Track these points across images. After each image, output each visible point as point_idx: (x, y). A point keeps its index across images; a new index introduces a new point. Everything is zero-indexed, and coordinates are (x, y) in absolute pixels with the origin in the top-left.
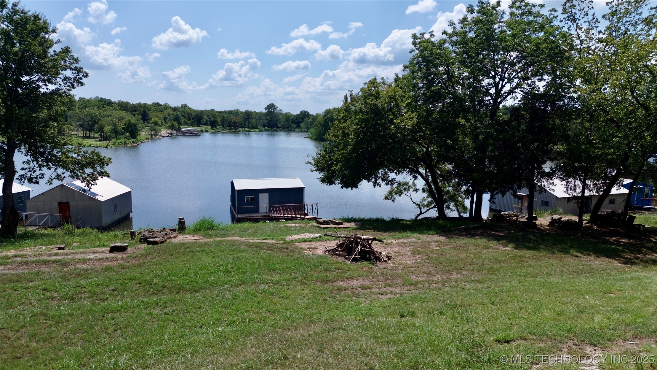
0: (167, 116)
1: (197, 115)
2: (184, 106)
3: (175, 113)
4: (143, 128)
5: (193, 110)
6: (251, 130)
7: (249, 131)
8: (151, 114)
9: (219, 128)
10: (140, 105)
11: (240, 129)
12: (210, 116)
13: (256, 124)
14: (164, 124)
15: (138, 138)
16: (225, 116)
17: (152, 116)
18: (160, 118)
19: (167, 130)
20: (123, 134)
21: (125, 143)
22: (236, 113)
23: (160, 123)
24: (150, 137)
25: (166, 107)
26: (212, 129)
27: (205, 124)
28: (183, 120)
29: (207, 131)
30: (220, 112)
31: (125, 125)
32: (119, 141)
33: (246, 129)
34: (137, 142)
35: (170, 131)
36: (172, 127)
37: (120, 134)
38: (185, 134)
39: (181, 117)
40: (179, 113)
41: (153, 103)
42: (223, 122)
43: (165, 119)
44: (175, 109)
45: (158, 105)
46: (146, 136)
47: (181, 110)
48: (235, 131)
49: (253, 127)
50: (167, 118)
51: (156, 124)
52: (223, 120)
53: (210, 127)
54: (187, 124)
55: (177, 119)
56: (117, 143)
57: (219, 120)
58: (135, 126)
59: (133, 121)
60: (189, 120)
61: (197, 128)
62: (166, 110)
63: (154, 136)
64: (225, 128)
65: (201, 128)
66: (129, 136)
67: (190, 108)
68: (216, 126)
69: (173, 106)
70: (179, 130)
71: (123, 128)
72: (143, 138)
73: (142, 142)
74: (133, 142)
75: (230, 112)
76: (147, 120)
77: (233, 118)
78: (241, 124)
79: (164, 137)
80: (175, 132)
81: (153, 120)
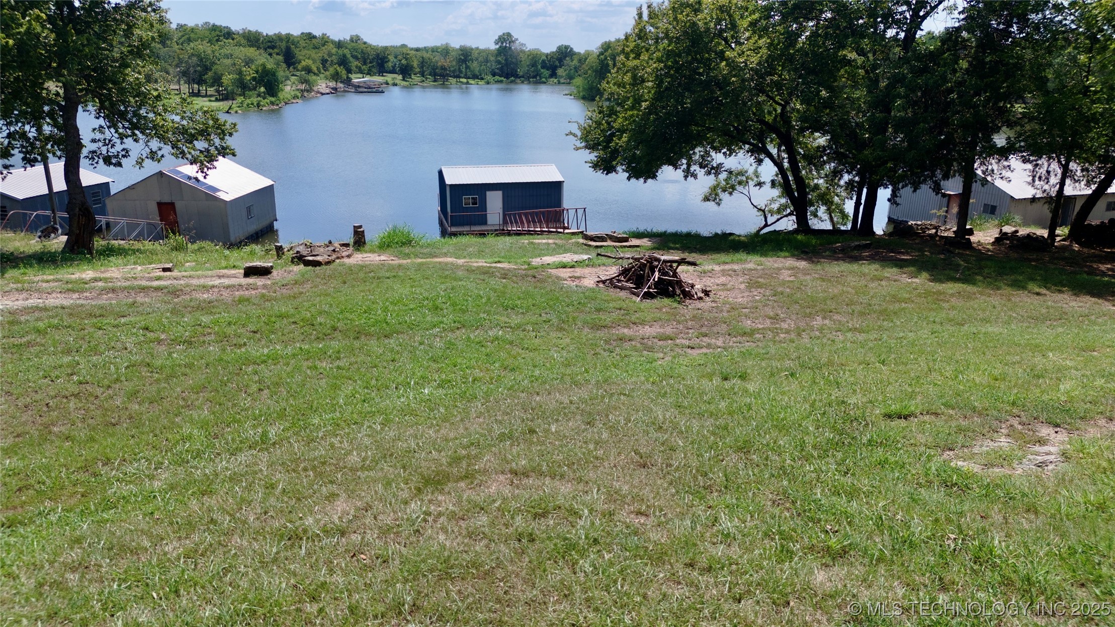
0: (326, 57)
1: (378, 55)
2: (355, 39)
3: (340, 52)
4: (287, 78)
5: (370, 46)
6: (471, 81)
7: (468, 83)
8: (299, 54)
9: (416, 79)
10: (279, 37)
11: (453, 80)
12: (400, 57)
13: (479, 71)
14: (322, 71)
15: (281, 95)
16: (426, 55)
17: (301, 57)
18: (314, 61)
19: (328, 82)
20: (255, 89)
21: (258, 105)
22: (445, 51)
23: (315, 69)
24: (299, 95)
25: (325, 41)
26: (404, 80)
27: (393, 72)
28: (354, 64)
29: (395, 85)
30: (417, 50)
31: (257, 72)
32: (248, 101)
33: (462, 80)
34: (278, 102)
35: (332, 84)
36: (336, 77)
37: (250, 90)
38: (359, 89)
39: (351, 59)
40: (347, 52)
41: (302, 34)
42: (422, 67)
43: (324, 62)
44: (339, 45)
45: (310, 37)
46: (293, 93)
47: (349, 47)
48: (443, 84)
49: (475, 77)
50: (326, 61)
51: (309, 70)
52: (423, 63)
53: (400, 77)
54: (361, 71)
55: (343, 62)
56: (245, 105)
57: (415, 64)
58: (274, 74)
59: (270, 65)
60: (365, 63)
61: (378, 79)
62: (324, 45)
63: (306, 92)
64: (427, 78)
65: (386, 78)
66: (264, 92)
67: (365, 43)
68: (410, 75)
69: (337, 39)
70: (348, 82)
71: (254, 79)
72: (289, 97)
73: (286, 104)
74: (272, 103)
75: (434, 50)
76: (294, 64)
77: (440, 61)
78: (454, 71)
79: (322, 94)
80: (342, 85)
81: (303, 63)
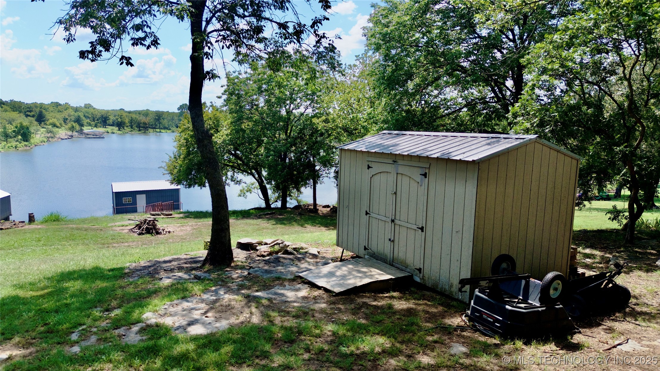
0: (67, 117)
1: (102, 116)
2: (88, 106)
3: (76, 114)
4: (38, 130)
5: (98, 110)
6: (162, 131)
7: (160, 132)
8: (48, 115)
9: (127, 129)
10: (35, 105)
11: (151, 130)
12: (117, 117)
13: (168, 125)
14: (64, 125)
15: (32, 141)
16: (134, 116)
17: (49, 117)
18: (58, 119)
19: (67, 132)
20: (15, 137)
21: (16, 147)
22: (146, 113)
23: (58, 124)
24: (46, 140)
25: (67, 107)
26: (119, 130)
27: (112, 125)
28: (85, 121)
29: (113, 133)
30: (130, 112)
31: (16, 127)
32: (9, 145)
33: (157, 130)
34: (30, 145)
35: (70, 133)
36: (72, 129)
37: (11, 137)
38: (87, 136)
39: (84, 118)
40: (81, 115)
41: (52, 103)
42: (131, 123)
43: (65, 120)
44: (76, 110)
45: (57, 105)
46: (41, 139)
47: (83, 111)
48: (145, 132)
49: (165, 128)
50: (67, 119)
51: (54, 125)
52: (131, 121)
53: (117, 128)
54: (90, 125)
55: (78, 121)
56: (7, 147)
57: (127, 121)
58: (28, 128)
59: (25, 124)
60: (94, 121)
61: (101, 130)
62: (66, 110)
63: (51, 137)
64: (134, 129)
65: (107, 129)
66: (21, 139)
67: (94, 109)
68: (123, 127)
69: (75, 106)
70: (81, 132)
71: (14, 131)
72: (38, 142)
73: (36, 146)
74: (26, 146)
75: (139, 113)
76: (44, 121)
77: (143, 119)
78: (152, 125)
79: (62, 139)
80: (77, 134)
81: (51, 121)
